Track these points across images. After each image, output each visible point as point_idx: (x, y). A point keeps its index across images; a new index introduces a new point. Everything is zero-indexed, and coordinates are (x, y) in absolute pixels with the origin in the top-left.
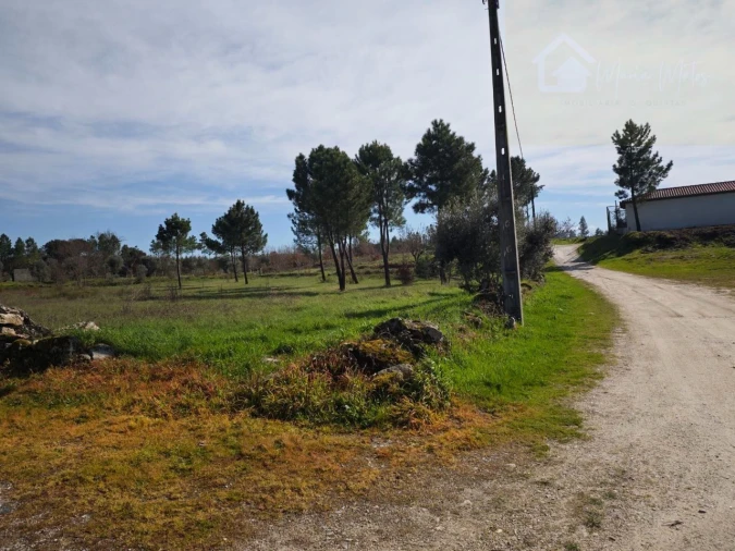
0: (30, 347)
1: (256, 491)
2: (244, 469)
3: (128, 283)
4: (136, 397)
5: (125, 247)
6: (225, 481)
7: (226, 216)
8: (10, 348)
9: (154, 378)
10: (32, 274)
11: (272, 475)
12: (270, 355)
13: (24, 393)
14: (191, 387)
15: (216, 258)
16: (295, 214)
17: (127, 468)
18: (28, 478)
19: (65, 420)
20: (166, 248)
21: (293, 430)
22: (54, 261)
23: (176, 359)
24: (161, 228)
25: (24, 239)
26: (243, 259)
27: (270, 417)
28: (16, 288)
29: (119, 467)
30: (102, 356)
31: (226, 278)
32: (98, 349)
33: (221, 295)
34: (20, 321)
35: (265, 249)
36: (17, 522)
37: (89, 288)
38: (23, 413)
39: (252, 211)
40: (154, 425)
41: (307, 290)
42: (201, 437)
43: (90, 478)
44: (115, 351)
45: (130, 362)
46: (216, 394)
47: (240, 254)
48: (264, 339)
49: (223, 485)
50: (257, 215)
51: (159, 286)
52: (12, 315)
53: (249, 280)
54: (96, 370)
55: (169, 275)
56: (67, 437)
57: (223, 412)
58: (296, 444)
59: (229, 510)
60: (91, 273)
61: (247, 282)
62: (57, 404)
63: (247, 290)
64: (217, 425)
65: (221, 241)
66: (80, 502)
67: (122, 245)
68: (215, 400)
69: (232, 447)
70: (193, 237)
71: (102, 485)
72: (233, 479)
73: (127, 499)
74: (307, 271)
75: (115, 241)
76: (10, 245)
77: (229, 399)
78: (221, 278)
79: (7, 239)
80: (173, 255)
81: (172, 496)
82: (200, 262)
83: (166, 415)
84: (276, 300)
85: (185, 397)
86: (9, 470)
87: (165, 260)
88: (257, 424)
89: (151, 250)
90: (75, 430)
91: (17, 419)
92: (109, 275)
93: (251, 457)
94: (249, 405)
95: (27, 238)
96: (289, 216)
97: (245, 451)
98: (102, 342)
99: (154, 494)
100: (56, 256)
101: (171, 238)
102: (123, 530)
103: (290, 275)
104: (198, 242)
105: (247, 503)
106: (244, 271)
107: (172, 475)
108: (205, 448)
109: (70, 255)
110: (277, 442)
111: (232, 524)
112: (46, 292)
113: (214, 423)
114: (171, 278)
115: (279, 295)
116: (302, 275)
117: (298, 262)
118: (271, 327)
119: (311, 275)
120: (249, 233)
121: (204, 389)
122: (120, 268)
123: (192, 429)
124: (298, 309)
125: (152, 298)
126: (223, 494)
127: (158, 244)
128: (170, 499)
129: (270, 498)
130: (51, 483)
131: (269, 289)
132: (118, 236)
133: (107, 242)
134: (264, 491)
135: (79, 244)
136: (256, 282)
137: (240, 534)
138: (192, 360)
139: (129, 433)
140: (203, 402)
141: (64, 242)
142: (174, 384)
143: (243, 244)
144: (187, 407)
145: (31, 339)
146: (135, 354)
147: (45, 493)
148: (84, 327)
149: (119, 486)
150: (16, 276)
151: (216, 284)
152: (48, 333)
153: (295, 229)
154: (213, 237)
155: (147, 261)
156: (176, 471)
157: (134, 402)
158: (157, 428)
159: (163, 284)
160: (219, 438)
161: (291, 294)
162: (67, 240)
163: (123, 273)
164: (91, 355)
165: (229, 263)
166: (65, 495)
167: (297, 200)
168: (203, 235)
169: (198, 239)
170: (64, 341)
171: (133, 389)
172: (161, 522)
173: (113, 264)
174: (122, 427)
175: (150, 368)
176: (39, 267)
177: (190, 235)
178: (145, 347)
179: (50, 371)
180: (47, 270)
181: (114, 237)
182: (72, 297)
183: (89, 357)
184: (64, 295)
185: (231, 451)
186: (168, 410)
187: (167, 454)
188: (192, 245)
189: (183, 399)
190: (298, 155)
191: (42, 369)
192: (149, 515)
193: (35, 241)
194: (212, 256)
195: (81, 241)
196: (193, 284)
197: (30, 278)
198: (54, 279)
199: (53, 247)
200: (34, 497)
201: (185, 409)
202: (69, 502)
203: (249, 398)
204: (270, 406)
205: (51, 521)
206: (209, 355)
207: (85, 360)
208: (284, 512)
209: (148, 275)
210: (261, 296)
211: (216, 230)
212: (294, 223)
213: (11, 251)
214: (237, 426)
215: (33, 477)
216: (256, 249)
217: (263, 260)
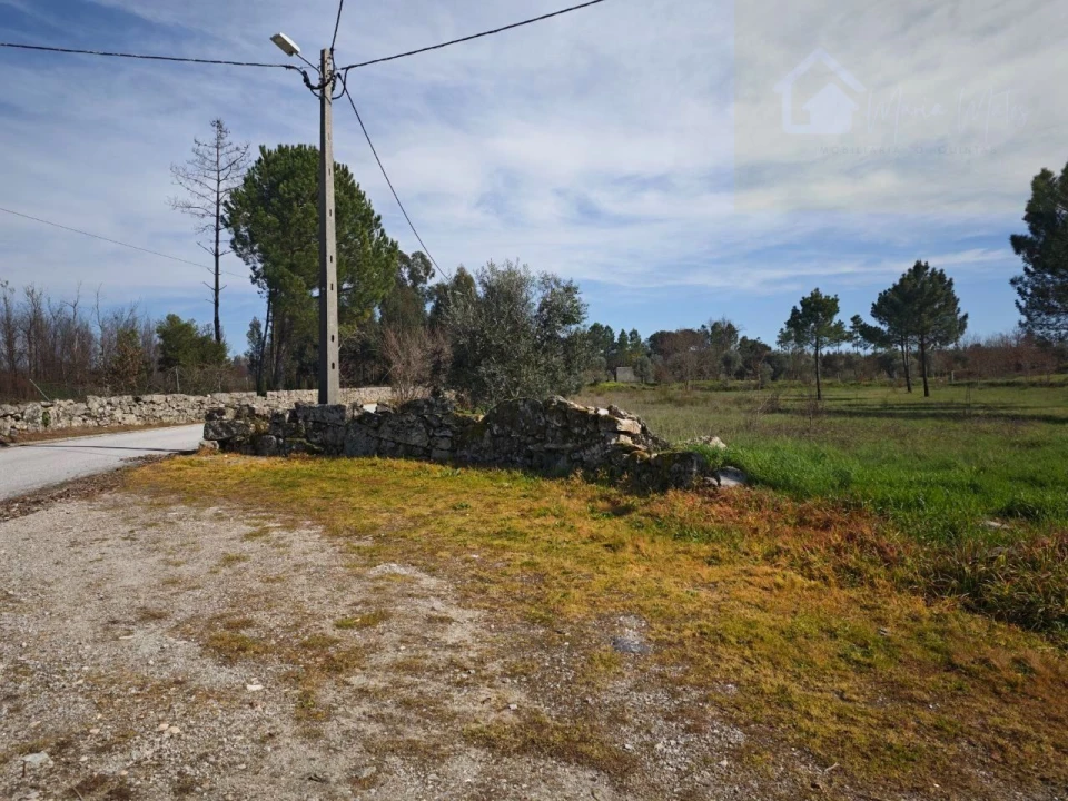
0: (648, 462)
1: (985, 728)
2: (960, 689)
3: (747, 389)
4: (780, 544)
5: (744, 338)
6: (927, 697)
7: (896, 288)
8: (628, 459)
9: (802, 522)
10: (635, 373)
11: (1013, 712)
12: (994, 515)
13: (647, 515)
14: (862, 544)
15: (875, 354)
16: (1026, 279)
17: (779, 640)
18: (661, 618)
19: (694, 558)
20: (800, 340)
21: (1048, 649)
22: (659, 358)
23: (834, 501)
24: (795, 311)
25: (628, 332)
26: (922, 356)
27: (999, 618)
28: (619, 390)
29: (768, 635)
30: (732, 483)
31: (891, 385)
32: (726, 473)
33: (886, 411)
34: (637, 430)
35: (961, 340)
36: (655, 668)
37: (698, 393)
38: (647, 539)
39: (941, 276)
40: (810, 588)
41: (1047, 412)
42: (881, 621)
43: (733, 640)
44: (748, 479)
45: (768, 495)
46: (902, 562)
47: (915, 348)
48: (975, 488)
49: (924, 703)
50: (950, 283)
51: (790, 395)
52: (630, 421)
53: (931, 391)
54: (725, 500)
55: (803, 379)
56: (699, 580)
57: (914, 592)
58: (1056, 672)
59: (938, 744)
60: (701, 373)
61: (927, 394)
62: (681, 536)
63: (927, 406)
64: (906, 611)
65: (884, 328)
66: (723, 666)
67: (740, 337)
68: (900, 572)
69: (933, 649)
70: (840, 323)
71: (748, 653)
72: (940, 698)
73: (780, 680)
74: (1044, 378)
75: (731, 331)
76: (613, 339)
77: (925, 574)
78: (883, 385)
79: (611, 331)
80: (809, 349)
81: (846, 696)
82: (849, 360)
83: (825, 578)
84: (985, 426)
85: (853, 557)
86: (641, 604)
87: (799, 356)
88: (977, 624)
89: (779, 342)
90: (706, 572)
91: (643, 545)
92: (722, 377)
93: (970, 674)
94: (961, 591)
95: (631, 330)
96: (1013, 282)
97: (957, 661)
98: (731, 465)
99: (820, 685)
100: (661, 352)
101: (807, 325)
102: (782, 721)
103: (1008, 384)
104: (847, 329)
105: (970, 743)
106: (923, 376)
107: (843, 665)
108: (889, 639)
109: (677, 350)
110: (1016, 661)
111: (946, 768)
112: (649, 395)
113: (899, 605)
114: (806, 383)
115: (989, 417)
116: (1033, 385)
117: (1026, 363)
118: (984, 469)
119: (1052, 385)
120: (933, 314)
121: (881, 551)
122: (737, 368)
123: (866, 607)
124: (1033, 445)
125: (780, 411)
126: (927, 717)
127: (789, 333)
128: (842, 698)
129: (1012, 748)
130: (687, 633)
131: (968, 406)
132: (735, 324)
133: (723, 333)
134: (1000, 733)
135: (688, 335)
136: (942, 394)
137: (963, 788)
138: (858, 506)
139: (775, 591)
140: (881, 570)
141: (669, 334)
142: (835, 537)
143: (922, 332)
144: (857, 573)
145: (650, 453)
146: (774, 486)
147: (681, 642)
148: (707, 442)
149: (770, 660)
150: (619, 376)
151: (874, 395)
152: (666, 446)
153: (1023, 303)
154: (873, 322)
155: (772, 359)
156: (848, 661)
157: (779, 551)
158: (813, 593)
159: (793, 391)
160: (911, 630)
161: (1015, 418)
162: (674, 331)
163: (740, 375)
164: (718, 480)
165: (896, 362)
166: (705, 653)
167: (1030, 254)
168: (856, 319)
169: (848, 326)
170: (686, 457)
171: (774, 533)
172: (834, 728)
173: (728, 361)
174: (766, 582)
175: (794, 508)
176: (643, 365)
177: (836, 319)
178: (786, 478)
179: (671, 493)
180: (651, 369)
181: (730, 326)
182: (680, 404)
183: (715, 482)
184: (670, 400)
185: (934, 655)
186: (828, 570)
187: (833, 634)
188: (838, 335)
189: (851, 559)
190: (1038, 172)
191: (663, 489)
192: (815, 712)
193: (639, 333)
194: (868, 351)
195: (691, 332)
196: (837, 394)
197: (633, 378)
198: (658, 379)
199: (659, 339)
200: (670, 644)
201: (854, 576)
202: (710, 661)
203: (960, 578)
204: (1000, 599)
205: (692, 679)
206: (884, 502)
207: (711, 485)
208: (1042, 779)
209: (774, 379)
210: (956, 418)
211: (877, 311)
212: (1021, 292)
213: (615, 346)
214: (939, 618)
215: (668, 619)
216: (945, 341)
217: (957, 357)
